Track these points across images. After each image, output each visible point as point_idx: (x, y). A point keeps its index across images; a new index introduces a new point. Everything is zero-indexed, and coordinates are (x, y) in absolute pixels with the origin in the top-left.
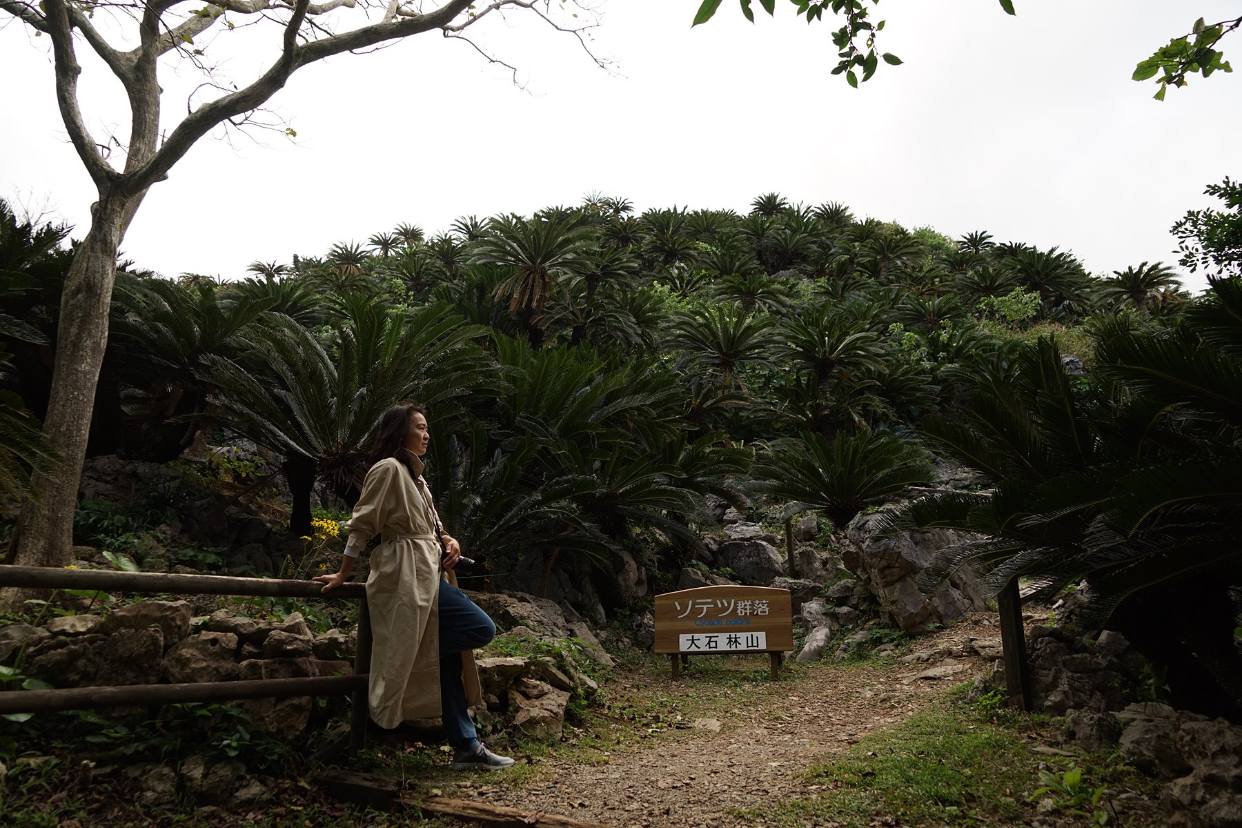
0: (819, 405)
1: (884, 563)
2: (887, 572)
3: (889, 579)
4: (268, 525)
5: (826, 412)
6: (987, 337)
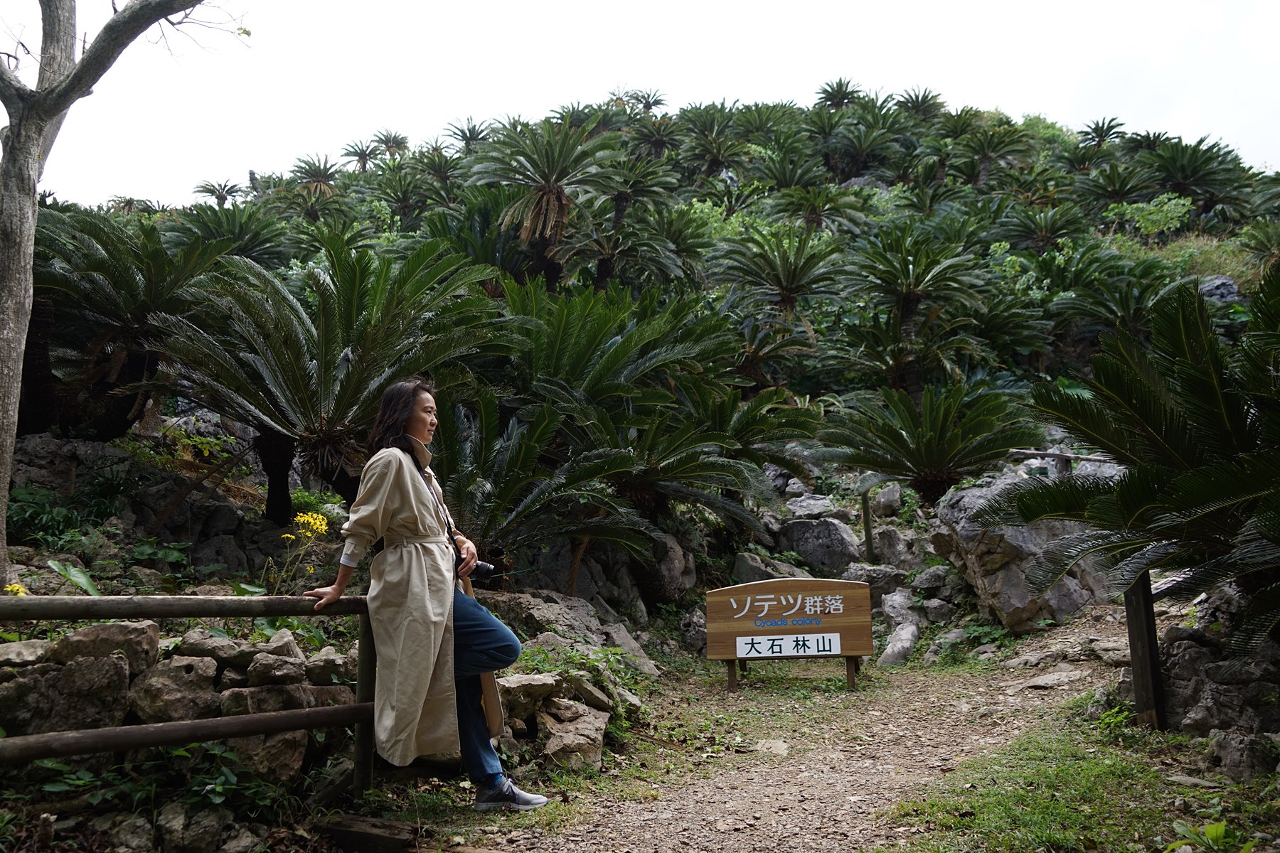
0: (901, 350)
1: (983, 548)
2: (986, 559)
3: (989, 567)
4: (240, 512)
5: (910, 359)
6: (1113, 258)
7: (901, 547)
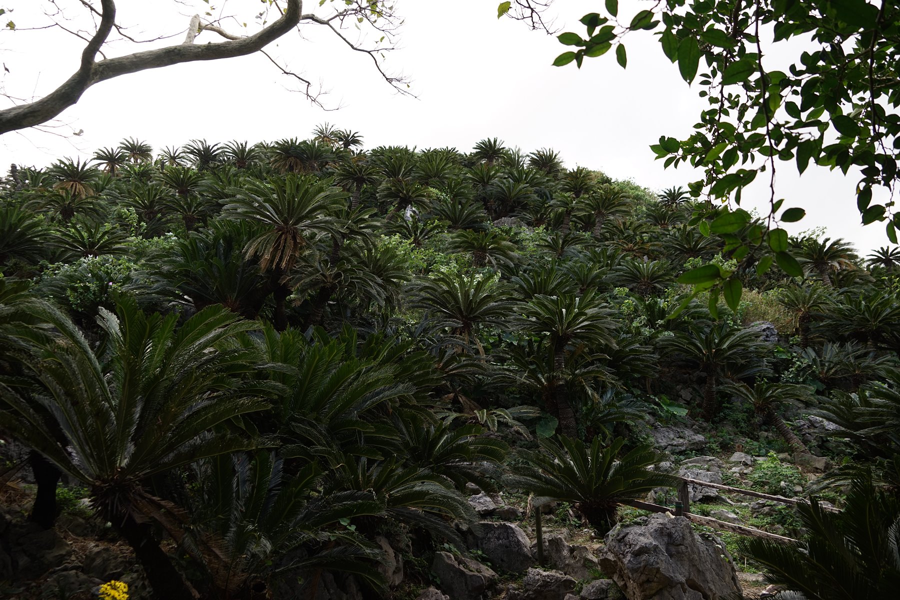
0: (554, 377)
1: (643, 578)
2: (646, 586)
5: (561, 383)
6: (697, 306)
7: (565, 553)
